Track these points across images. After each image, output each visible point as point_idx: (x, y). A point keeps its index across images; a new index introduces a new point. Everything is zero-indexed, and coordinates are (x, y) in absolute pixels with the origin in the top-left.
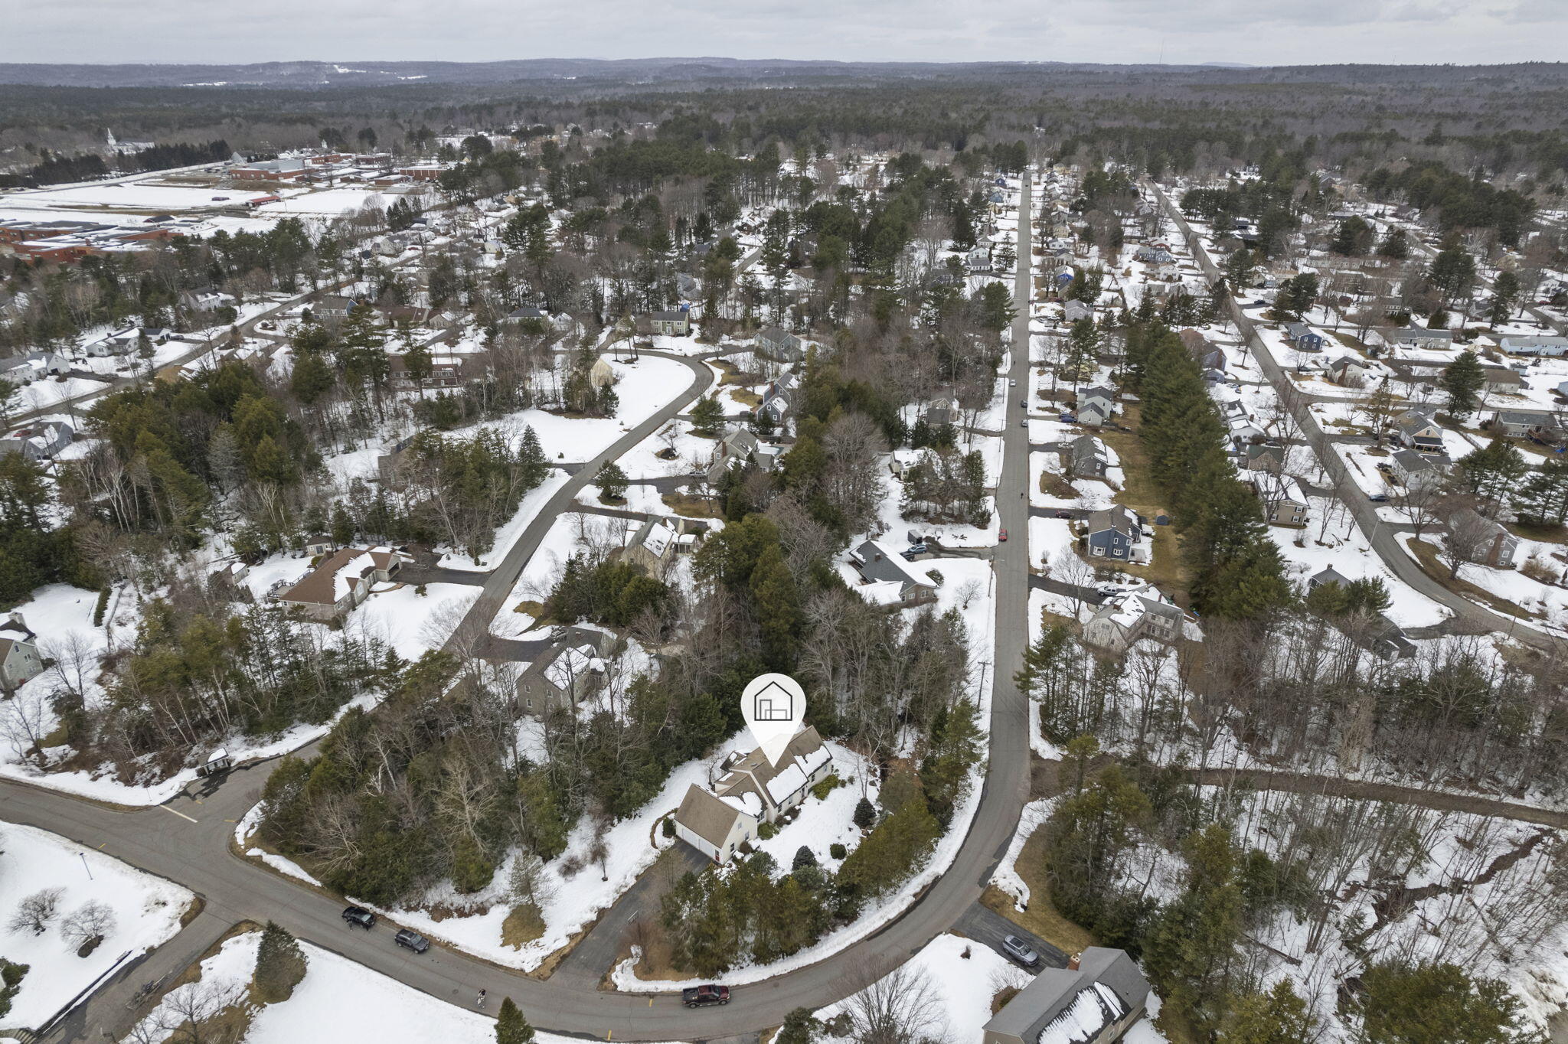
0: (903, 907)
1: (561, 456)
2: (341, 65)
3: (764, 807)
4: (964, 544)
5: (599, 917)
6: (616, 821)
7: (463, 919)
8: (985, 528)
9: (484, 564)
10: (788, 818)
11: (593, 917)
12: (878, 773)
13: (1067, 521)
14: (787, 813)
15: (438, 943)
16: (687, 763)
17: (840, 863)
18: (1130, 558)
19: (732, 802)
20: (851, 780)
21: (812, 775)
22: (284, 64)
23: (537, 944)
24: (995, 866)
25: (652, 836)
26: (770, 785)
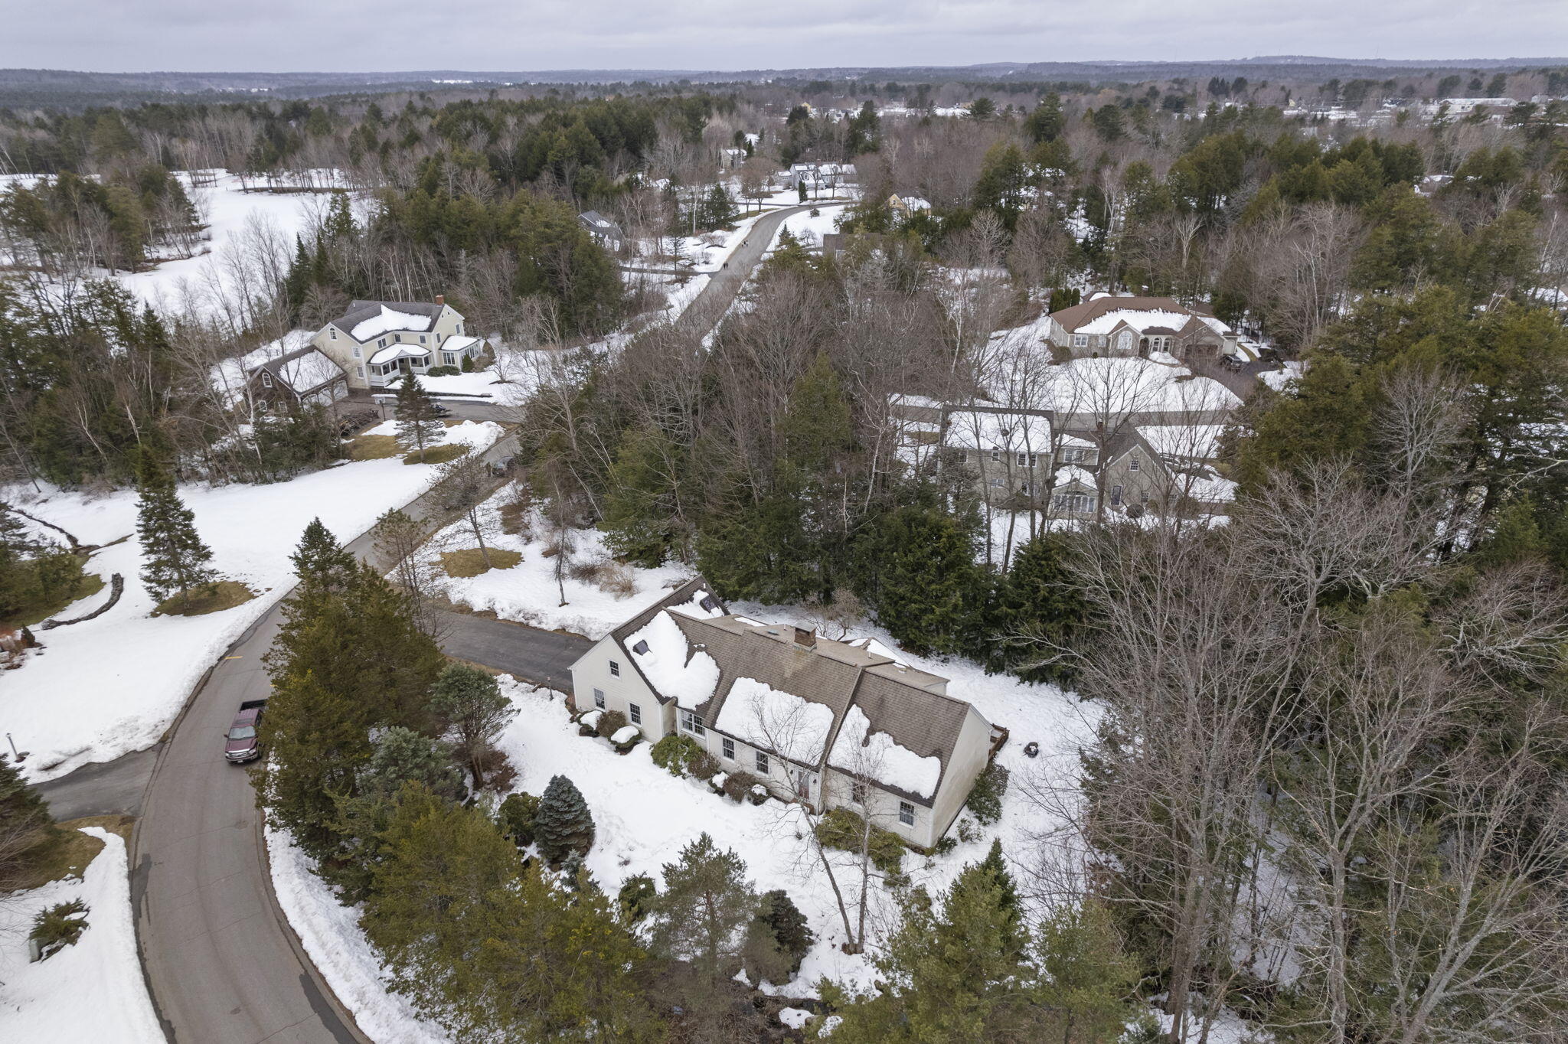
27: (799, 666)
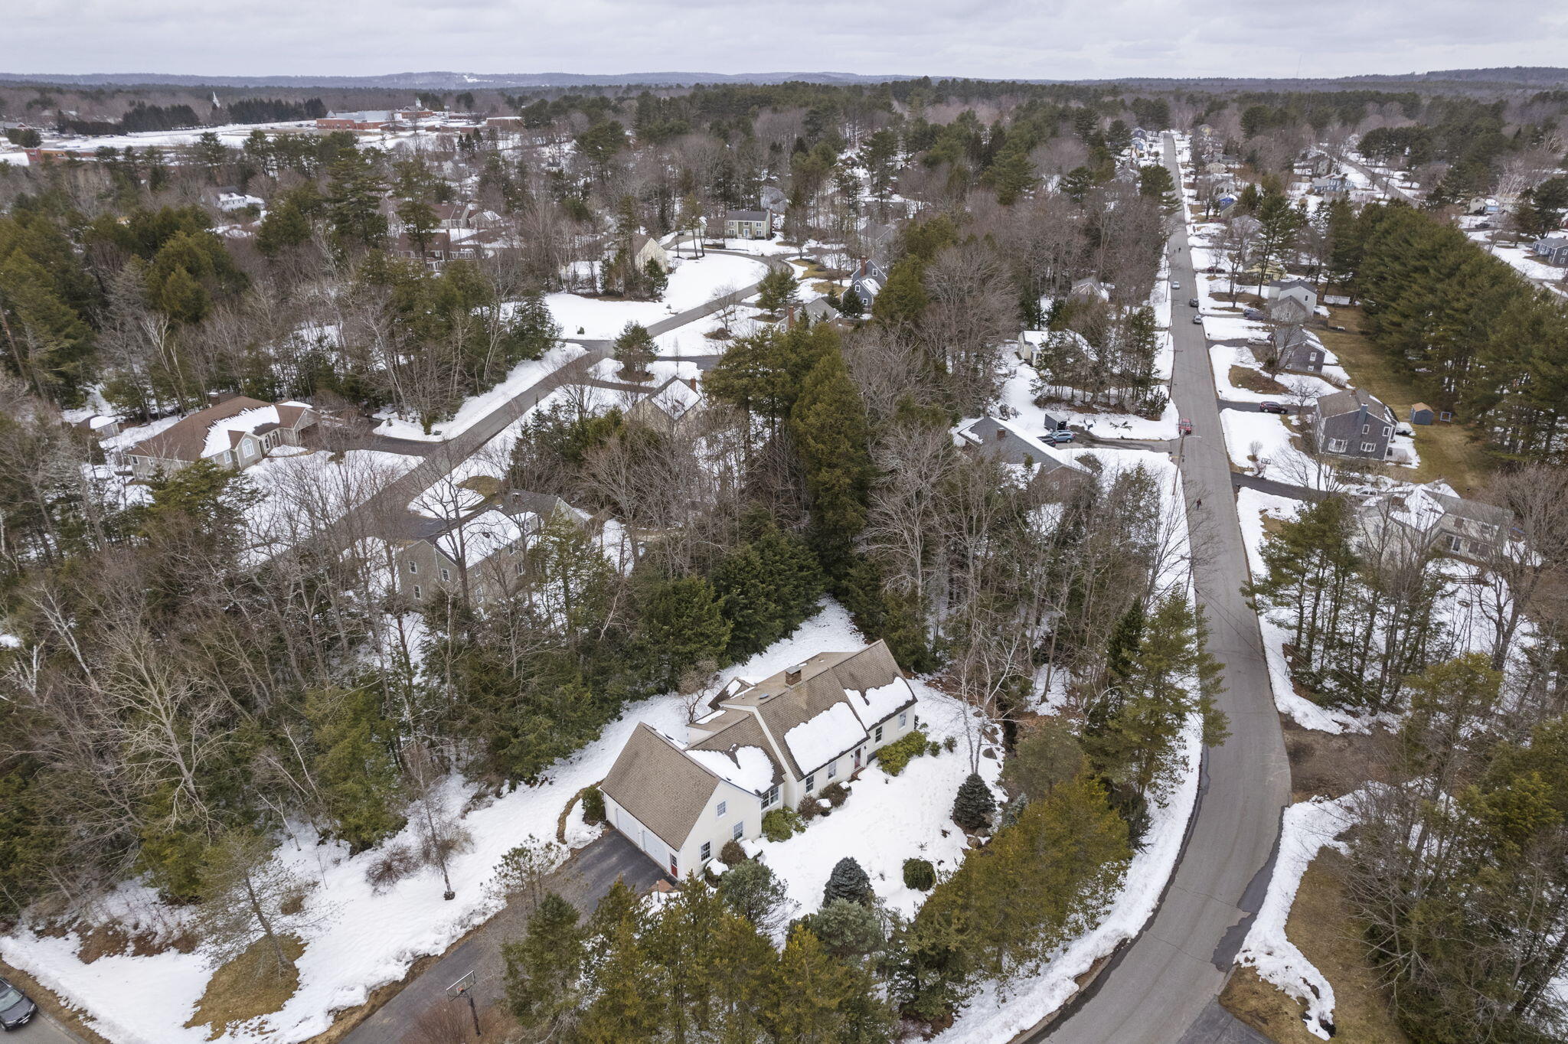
0: (1054, 1005)
1: (581, 332)
2: (471, 75)
3: (778, 776)
4: (1127, 434)
5: (411, 976)
6: (505, 789)
7: (143, 961)
8: (1158, 419)
9: (437, 433)
10: (825, 803)
11: (399, 972)
12: (1000, 736)
13: (1277, 416)
14: (824, 795)
15: (57, 1013)
16: (655, 699)
17: (919, 897)
18: (1386, 458)
19: (714, 762)
20: (950, 745)
21: (878, 729)
22: (418, 75)
23: (260, 1029)
24: (1245, 926)
25: (562, 821)
26: (793, 737)
27: (805, 697)
